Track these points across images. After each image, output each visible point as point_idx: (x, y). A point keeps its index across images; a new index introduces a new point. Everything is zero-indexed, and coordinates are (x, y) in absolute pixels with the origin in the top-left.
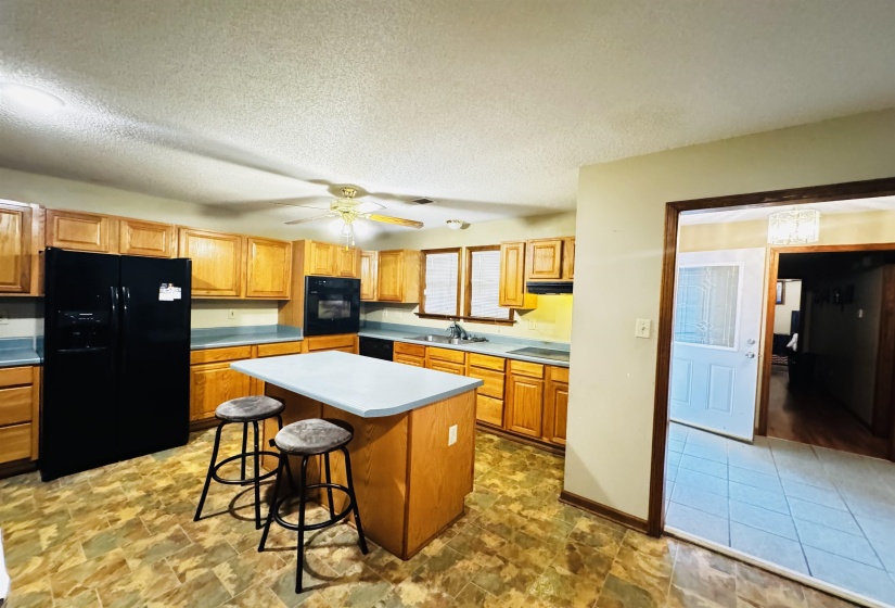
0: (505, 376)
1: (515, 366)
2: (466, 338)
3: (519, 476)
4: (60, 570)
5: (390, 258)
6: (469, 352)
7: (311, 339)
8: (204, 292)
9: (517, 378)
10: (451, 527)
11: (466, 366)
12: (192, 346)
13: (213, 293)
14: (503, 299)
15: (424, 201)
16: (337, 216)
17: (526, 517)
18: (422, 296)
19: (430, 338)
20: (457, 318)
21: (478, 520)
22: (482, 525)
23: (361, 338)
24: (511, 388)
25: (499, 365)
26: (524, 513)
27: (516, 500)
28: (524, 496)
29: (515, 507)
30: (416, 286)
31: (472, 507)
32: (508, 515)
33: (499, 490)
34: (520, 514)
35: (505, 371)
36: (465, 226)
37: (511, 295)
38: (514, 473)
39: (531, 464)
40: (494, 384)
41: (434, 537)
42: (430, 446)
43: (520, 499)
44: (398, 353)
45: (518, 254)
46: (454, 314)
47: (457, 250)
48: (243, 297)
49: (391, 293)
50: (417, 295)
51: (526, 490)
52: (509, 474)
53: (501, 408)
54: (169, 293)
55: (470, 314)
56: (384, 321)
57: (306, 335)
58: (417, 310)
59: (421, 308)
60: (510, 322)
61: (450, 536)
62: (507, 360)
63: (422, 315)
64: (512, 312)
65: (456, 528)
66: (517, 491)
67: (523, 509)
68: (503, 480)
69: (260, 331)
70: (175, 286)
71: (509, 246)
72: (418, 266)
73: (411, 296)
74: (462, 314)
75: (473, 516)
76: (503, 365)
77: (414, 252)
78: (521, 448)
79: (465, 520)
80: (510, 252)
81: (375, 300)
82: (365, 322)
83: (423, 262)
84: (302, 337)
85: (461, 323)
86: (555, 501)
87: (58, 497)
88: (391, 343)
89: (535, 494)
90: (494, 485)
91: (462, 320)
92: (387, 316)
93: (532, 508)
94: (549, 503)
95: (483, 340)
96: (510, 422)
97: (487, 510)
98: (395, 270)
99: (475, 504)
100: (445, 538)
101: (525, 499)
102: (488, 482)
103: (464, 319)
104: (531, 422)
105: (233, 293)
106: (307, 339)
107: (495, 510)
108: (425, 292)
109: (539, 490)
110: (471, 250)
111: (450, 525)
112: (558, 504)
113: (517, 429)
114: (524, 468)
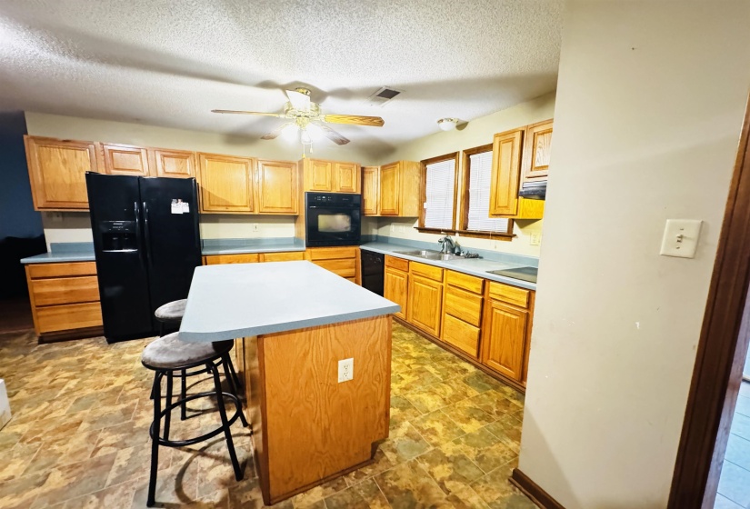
0: (483, 300)
1: (494, 289)
2: (458, 254)
3: (473, 427)
4: (45, 418)
5: (389, 172)
6: (447, 269)
7: (314, 250)
8: (224, 209)
9: (495, 303)
10: (347, 475)
11: (444, 284)
12: (203, 253)
13: (230, 209)
14: (493, 207)
15: (389, 94)
16: (289, 120)
17: (448, 492)
18: (422, 210)
19: (424, 253)
20: (453, 232)
21: (383, 475)
22: (384, 484)
23: (362, 251)
24: (489, 313)
25: (476, 287)
26: (448, 485)
27: (448, 460)
28: (463, 457)
29: (442, 471)
30: (415, 199)
31: (389, 455)
32: (423, 481)
33: (435, 440)
34: (442, 484)
35: (483, 294)
36: (461, 126)
37: (502, 202)
38: (467, 420)
39: (499, 413)
40: (471, 308)
41: (319, 483)
42: (302, 381)
43: (456, 461)
44: (388, 266)
45: (513, 148)
46: (450, 228)
47: (454, 155)
48: (256, 213)
49: (390, 208)
50: (416, 209)
51: (471, 450)
52: (462, 421)
53: (476, 336)
54: (180, 208)
55: (466, 228)
56: (392, 235)
57: (309, 246)
58: (417, 224)
59: (422, 223)
60: (509, 236)
61: (336, 489)
62: (485, 281)
63: (422, 229)
64: (511, 222)
65: (350, 480)
66: (459, 447)
67: (450, 478)
68: (449, 426)
69: (279, 242)
70: (184, 201)
71: (502, 138)
72: (417, 178)
73: (410, 210)
74: (457, 228)
75: (380, 467)
76: (480, 287)
77: (412, 163)
78: (496, 388)
79: (368, 471)
80: (503, 145)
81: (378, 215)
82: (377, 236)
83: (424, 173)
84: (304, 248)
85: (456, 238)
86: (503, 478)
87: (102, 357)
88: (382, 256)
89: (480, 459)
90: (433, 431)
91: (457, 234)
92: (394, 231)
93: (464, 479)
94: (493, 479)
95: (476, 257)
96: (486, 355)
97: (403, 465)
98: (393, 183)
99: (394, 451)
100: (330, 489)
101: (461, 463)
102: (428, 425)
103: (460, 232)
104: (510, 360)
105: (248, 209)
106: (309, 250)
107: (413, 467)
108: (425, 205)
109: (488, 454)
110: (469, 153)
111: (345, 473)
112: (505, 485)
113: (491, 363)
114: (486, 416)
